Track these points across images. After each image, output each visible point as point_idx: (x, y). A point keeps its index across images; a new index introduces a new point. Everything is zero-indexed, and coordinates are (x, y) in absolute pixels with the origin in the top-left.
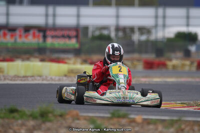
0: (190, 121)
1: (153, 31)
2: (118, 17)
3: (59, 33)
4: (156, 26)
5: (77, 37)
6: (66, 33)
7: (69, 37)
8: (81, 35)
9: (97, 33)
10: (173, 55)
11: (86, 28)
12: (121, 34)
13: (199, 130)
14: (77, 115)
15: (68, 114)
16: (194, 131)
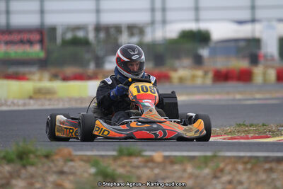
0: (229, 157)
1: (148, 30)
2: (98, 11)
3: (15, 37)
4: (152, 23)
5: (41, 42)
6: (26, 37)
7: (30, 43)
8: (46, 39)
9: (69, 36)
10: (177, 63)
11: (53, 30)
12: (102, 35)
13: (245, 169)
14: (70, 155)
15: (56, 154)
16: (237, 171)
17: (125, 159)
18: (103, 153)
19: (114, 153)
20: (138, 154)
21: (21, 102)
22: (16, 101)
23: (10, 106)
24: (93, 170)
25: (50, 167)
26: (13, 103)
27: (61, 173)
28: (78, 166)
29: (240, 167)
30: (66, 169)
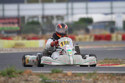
0: (101, 73)
1: (66, 18)
2: (43, 9)
3: (7, 21)
4: (67, 14)
5: (18, 23)
6: (11, 21)
7: (13, 23)
8: (20, 22)
9: (31, 20)
10: (78, 32)
11: (23, 18)
12: (45, 20)
13: (108, 79)
14: (31, 72)
15: (24, 72)
16: (104, 79)
17: (55, 74)
18: (45, 72)
19: (50, 72)
20: (61, 72)
21: (9, 49)
22: (7, 49)
23: (4, 51)
24: (41, 79)
25: (21, 78)
26: (6, 50)
27: (27, 80)
28: (34, 77)
29: (106, 78)
30: (29, 79)
